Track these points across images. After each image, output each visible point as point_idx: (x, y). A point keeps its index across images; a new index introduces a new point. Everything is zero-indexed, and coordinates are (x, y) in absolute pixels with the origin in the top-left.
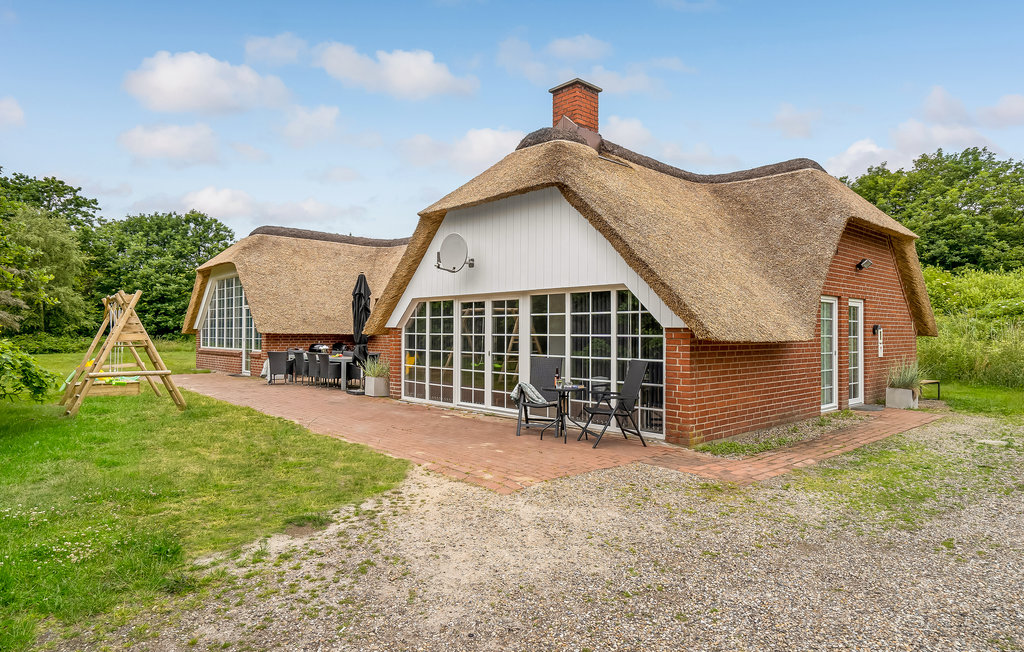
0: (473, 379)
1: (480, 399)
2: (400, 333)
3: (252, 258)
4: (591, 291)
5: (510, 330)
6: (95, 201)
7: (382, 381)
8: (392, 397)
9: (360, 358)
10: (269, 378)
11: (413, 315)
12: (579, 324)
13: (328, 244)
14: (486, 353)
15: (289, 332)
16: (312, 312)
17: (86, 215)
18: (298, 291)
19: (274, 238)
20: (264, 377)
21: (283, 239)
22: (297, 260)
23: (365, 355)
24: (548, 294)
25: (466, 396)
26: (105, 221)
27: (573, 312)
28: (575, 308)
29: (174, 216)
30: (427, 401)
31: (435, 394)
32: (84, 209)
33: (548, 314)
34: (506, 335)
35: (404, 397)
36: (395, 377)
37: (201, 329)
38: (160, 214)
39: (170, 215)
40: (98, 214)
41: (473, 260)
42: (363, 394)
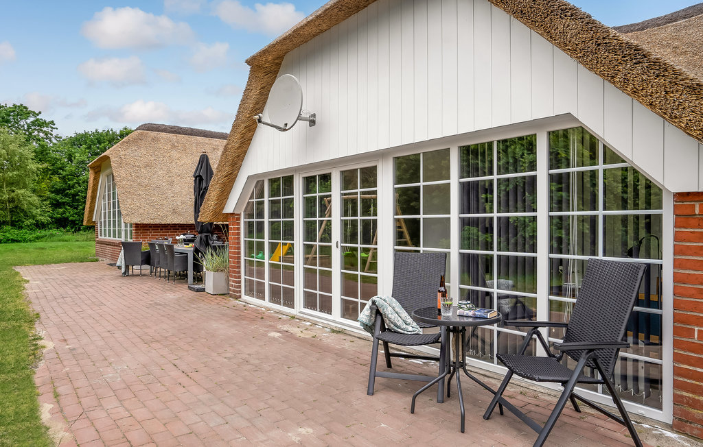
0: (317, 279)
1: (326, 306)
2: (239, 219)
3: (129, 152)
4: (495, 139)
5: (366, 211)
6: (52, 122)
7: (222, 276)
8: (231, 296)
9: (202, 249)
10: (123, 270)
11: (251, 197)
12: (473, 196)
13: (207, 140)
14: (333, 244)
15: (157, 221)
16: (183, 203)
17: (46, 133)
18: (171, 183)
19: (154, 134)
20: (120, 268)
21: (163, 135)
22: (175, 154)
23: (207, 244)
24: (421, 151)
25: (310, 302)
26: (60, 138)
27: (462, 177)
28: (466, 170)
29: (111, 132)
30: (266, 303)
31: (275, 295)
32: (45, 129)
33: (421, 184)
34: (359, 218)
35: (244, 297)
36: (234, 272)
37: (97, 220)
38: (100, 131)
39: (108, 131)
40: (55, 132)
41: (314, 115)
42: (203, 290)
